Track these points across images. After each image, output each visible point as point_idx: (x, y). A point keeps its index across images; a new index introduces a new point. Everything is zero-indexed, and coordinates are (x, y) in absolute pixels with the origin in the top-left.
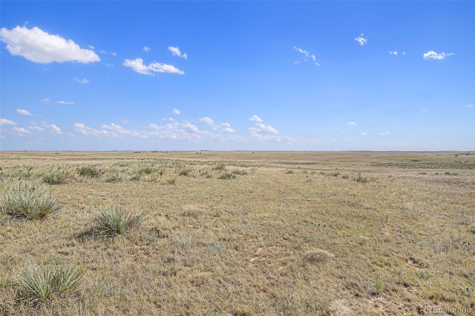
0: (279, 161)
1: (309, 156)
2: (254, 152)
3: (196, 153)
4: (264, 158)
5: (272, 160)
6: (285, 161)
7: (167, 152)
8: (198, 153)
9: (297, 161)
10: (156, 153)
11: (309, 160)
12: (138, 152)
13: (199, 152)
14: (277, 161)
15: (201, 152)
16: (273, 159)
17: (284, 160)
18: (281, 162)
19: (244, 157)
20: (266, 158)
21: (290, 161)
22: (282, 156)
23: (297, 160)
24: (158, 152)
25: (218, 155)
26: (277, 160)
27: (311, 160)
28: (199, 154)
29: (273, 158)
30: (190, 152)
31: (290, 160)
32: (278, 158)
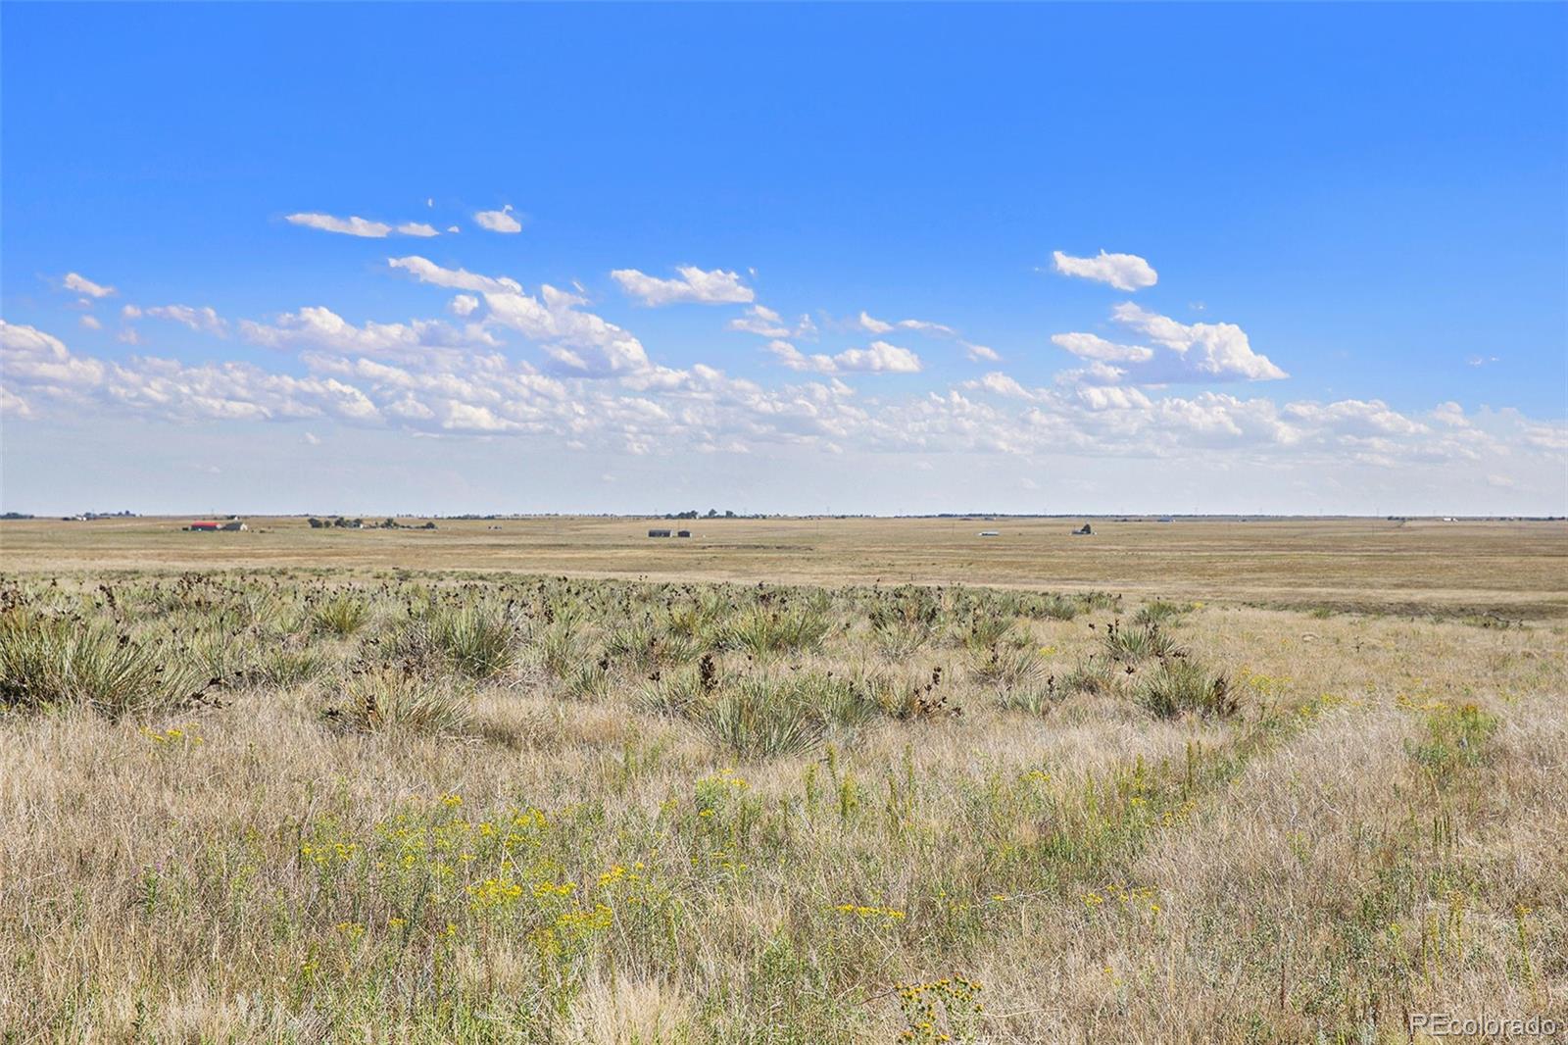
0: (1282, 595)
1: (1532, 553)
2: (1087, 529)
3: (652, 534)
4: (1169, 569)
5: (1234, 583)
6: (1331, 594)
7: (430, 526)
8: (667, 534)
9: (1418, 596)
10: (348, 532)
11: (1517, 588)
12: (212, 528)
13: (674, 526)
14: (1268, 590)
15: (684, 524)
16: (1244, 581)
17: (1325, 585)
18: (1298, 600)
19: (1020, 566)
20: (1191, 570)
21: (1369, 592)
22: (1311, 558)
23: (1427, 586)
24: (358, 522)
25: (824, 548)
26: (1267, 583)
27: (1534, 588)
28: (674, 539)
29: (1239, 571)
30: (607, 528)
31: (1371, 586)
32: (1277, 569)
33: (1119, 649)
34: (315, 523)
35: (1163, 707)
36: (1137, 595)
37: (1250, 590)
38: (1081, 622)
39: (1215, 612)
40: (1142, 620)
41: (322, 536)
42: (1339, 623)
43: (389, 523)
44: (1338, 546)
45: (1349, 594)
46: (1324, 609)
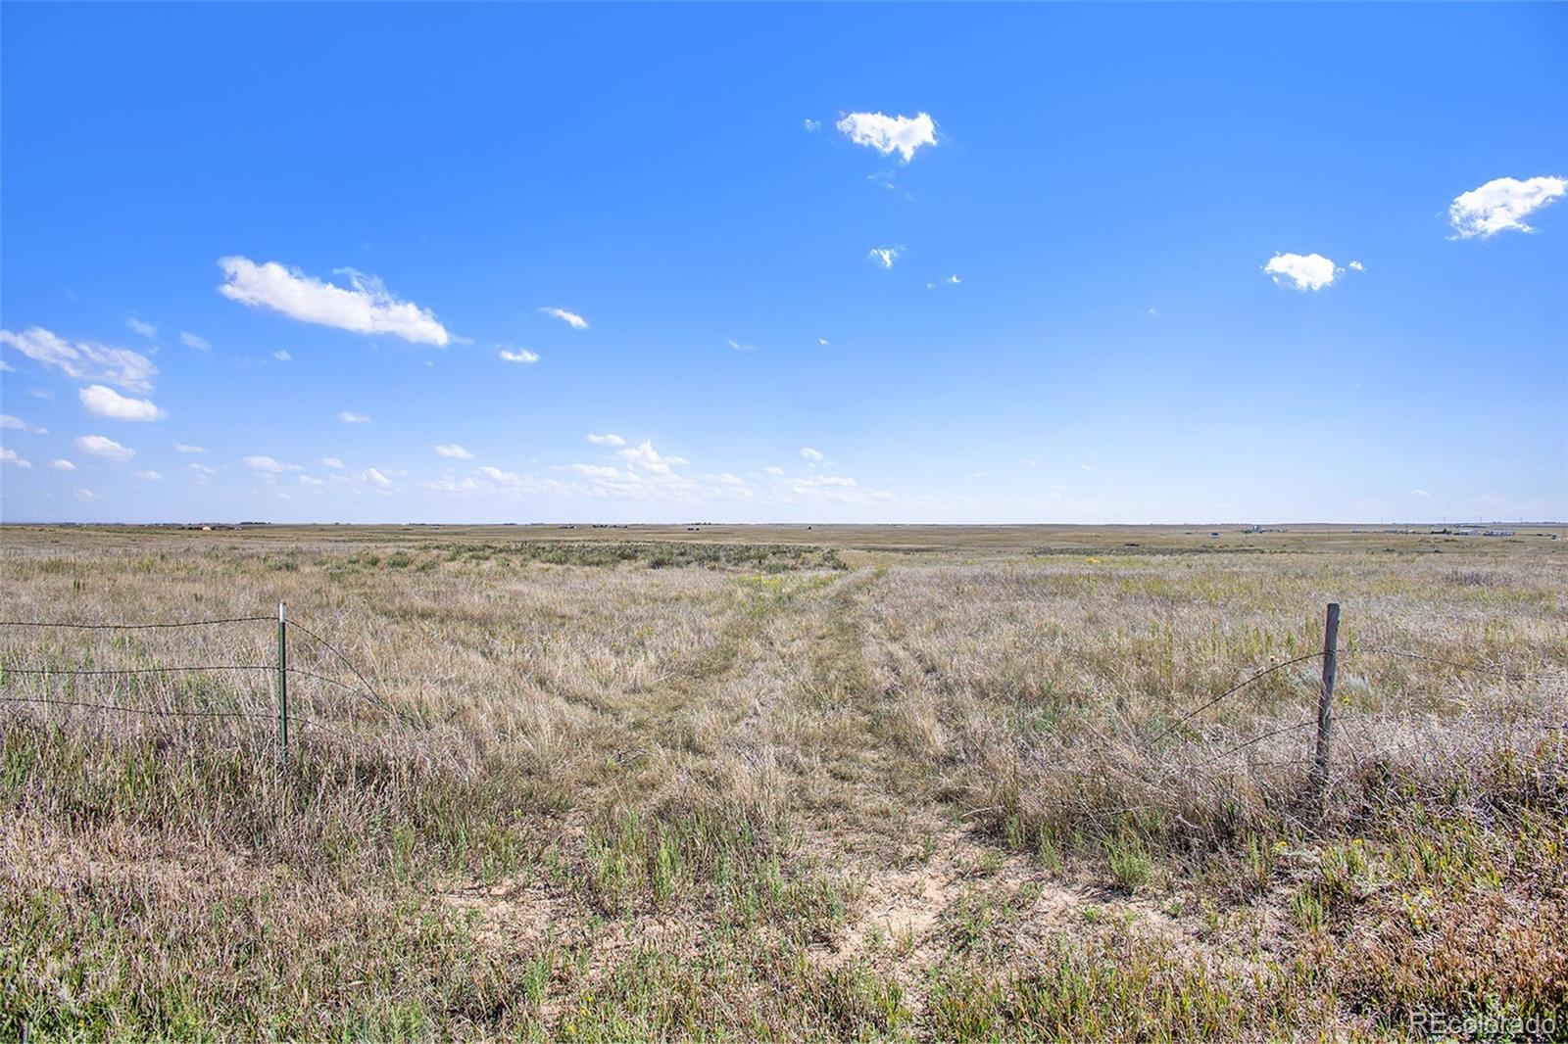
33: (825, 559)
34: (594, 526)
35: (835, 568)
36: (826, 546)
37: (855, 545)
38: (816, 554)
39: (845, 551)
40: (829, 553)
41: (597, 530)
42: (873, 553)
43: (615, 526)
44: (879, 532)
45: (880, 546)
46: (869, 550)
